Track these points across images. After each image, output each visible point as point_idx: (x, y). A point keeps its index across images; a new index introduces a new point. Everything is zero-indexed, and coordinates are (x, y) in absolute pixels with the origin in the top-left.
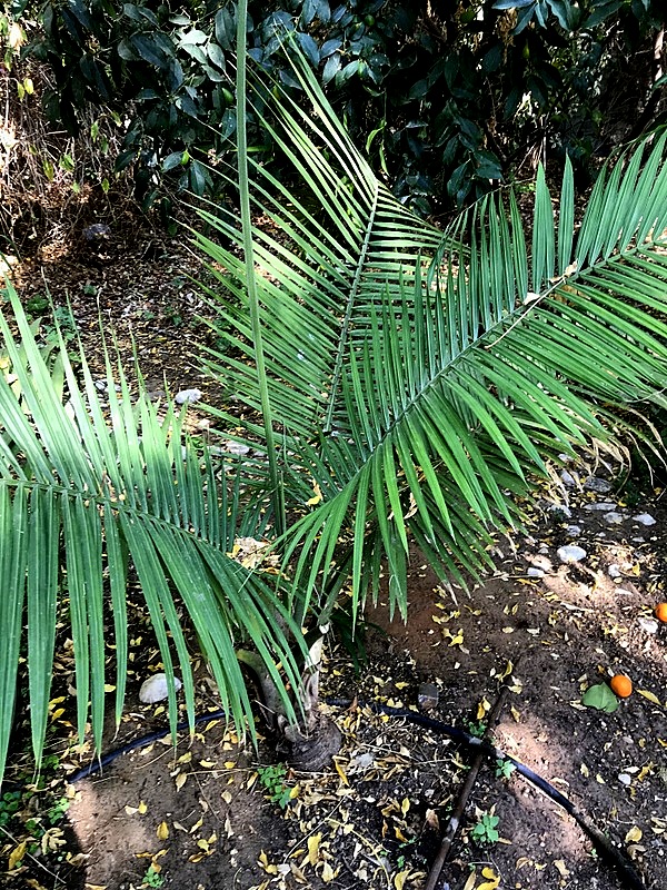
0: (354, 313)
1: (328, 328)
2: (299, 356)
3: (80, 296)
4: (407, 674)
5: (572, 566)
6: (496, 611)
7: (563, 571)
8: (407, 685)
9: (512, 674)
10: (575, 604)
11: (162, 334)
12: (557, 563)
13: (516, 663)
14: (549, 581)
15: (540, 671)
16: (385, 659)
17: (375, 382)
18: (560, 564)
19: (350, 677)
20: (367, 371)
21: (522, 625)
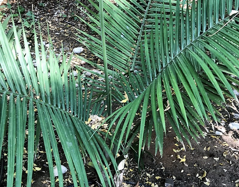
0: (148, 17)
1: (135, 23)
2: (122, 36)
3: (37, 7)
4: (161, 173)
5: (235, 132)
6: (201, 149)
7: (231, 134)
8: (160, 178)
9: (206, 177)
10: (235, 148)
11: (69, 24)
12: (228, 130)
13: (208, 172)
14: (224, 137)
15: (218, 177)
16: (152, 166)
17: (155, 49)
18: (230, 130)
19: (137, 172)
20: (152, 44)
21: (211, 155)
